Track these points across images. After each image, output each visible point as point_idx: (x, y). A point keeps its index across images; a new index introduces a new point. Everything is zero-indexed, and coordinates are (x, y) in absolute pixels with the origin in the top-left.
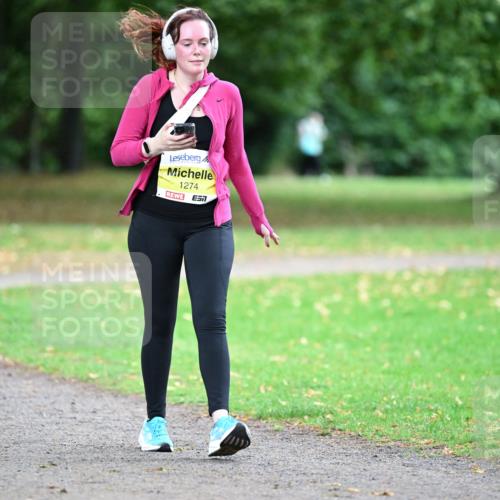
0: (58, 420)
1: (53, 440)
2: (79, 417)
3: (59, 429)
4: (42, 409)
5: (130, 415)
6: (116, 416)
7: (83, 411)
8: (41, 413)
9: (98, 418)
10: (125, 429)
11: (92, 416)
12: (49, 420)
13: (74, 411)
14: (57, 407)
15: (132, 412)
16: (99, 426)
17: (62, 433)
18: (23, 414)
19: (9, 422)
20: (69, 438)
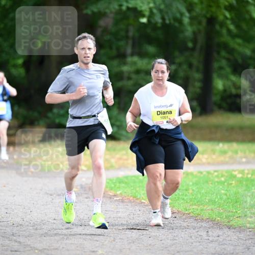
0: (200, 240)
1: (197, 251)
2: (211, 239)
3: (201, 245)
4: (192, 234)
5: (237, 238)
6: (229, 238)
7: (212, 236)
8: (191, 237)
9: (221, 239)
10: (234, 245)
11: (217, 238)
12: (195, 240)
13: (208, 235)
14: (199, 234)
15: (238, 237)
16: (221, 243)
17: (201, 246)
18: (182, 237)
19: (175, 241)
20: (206, 250)
